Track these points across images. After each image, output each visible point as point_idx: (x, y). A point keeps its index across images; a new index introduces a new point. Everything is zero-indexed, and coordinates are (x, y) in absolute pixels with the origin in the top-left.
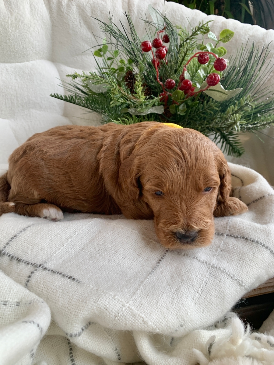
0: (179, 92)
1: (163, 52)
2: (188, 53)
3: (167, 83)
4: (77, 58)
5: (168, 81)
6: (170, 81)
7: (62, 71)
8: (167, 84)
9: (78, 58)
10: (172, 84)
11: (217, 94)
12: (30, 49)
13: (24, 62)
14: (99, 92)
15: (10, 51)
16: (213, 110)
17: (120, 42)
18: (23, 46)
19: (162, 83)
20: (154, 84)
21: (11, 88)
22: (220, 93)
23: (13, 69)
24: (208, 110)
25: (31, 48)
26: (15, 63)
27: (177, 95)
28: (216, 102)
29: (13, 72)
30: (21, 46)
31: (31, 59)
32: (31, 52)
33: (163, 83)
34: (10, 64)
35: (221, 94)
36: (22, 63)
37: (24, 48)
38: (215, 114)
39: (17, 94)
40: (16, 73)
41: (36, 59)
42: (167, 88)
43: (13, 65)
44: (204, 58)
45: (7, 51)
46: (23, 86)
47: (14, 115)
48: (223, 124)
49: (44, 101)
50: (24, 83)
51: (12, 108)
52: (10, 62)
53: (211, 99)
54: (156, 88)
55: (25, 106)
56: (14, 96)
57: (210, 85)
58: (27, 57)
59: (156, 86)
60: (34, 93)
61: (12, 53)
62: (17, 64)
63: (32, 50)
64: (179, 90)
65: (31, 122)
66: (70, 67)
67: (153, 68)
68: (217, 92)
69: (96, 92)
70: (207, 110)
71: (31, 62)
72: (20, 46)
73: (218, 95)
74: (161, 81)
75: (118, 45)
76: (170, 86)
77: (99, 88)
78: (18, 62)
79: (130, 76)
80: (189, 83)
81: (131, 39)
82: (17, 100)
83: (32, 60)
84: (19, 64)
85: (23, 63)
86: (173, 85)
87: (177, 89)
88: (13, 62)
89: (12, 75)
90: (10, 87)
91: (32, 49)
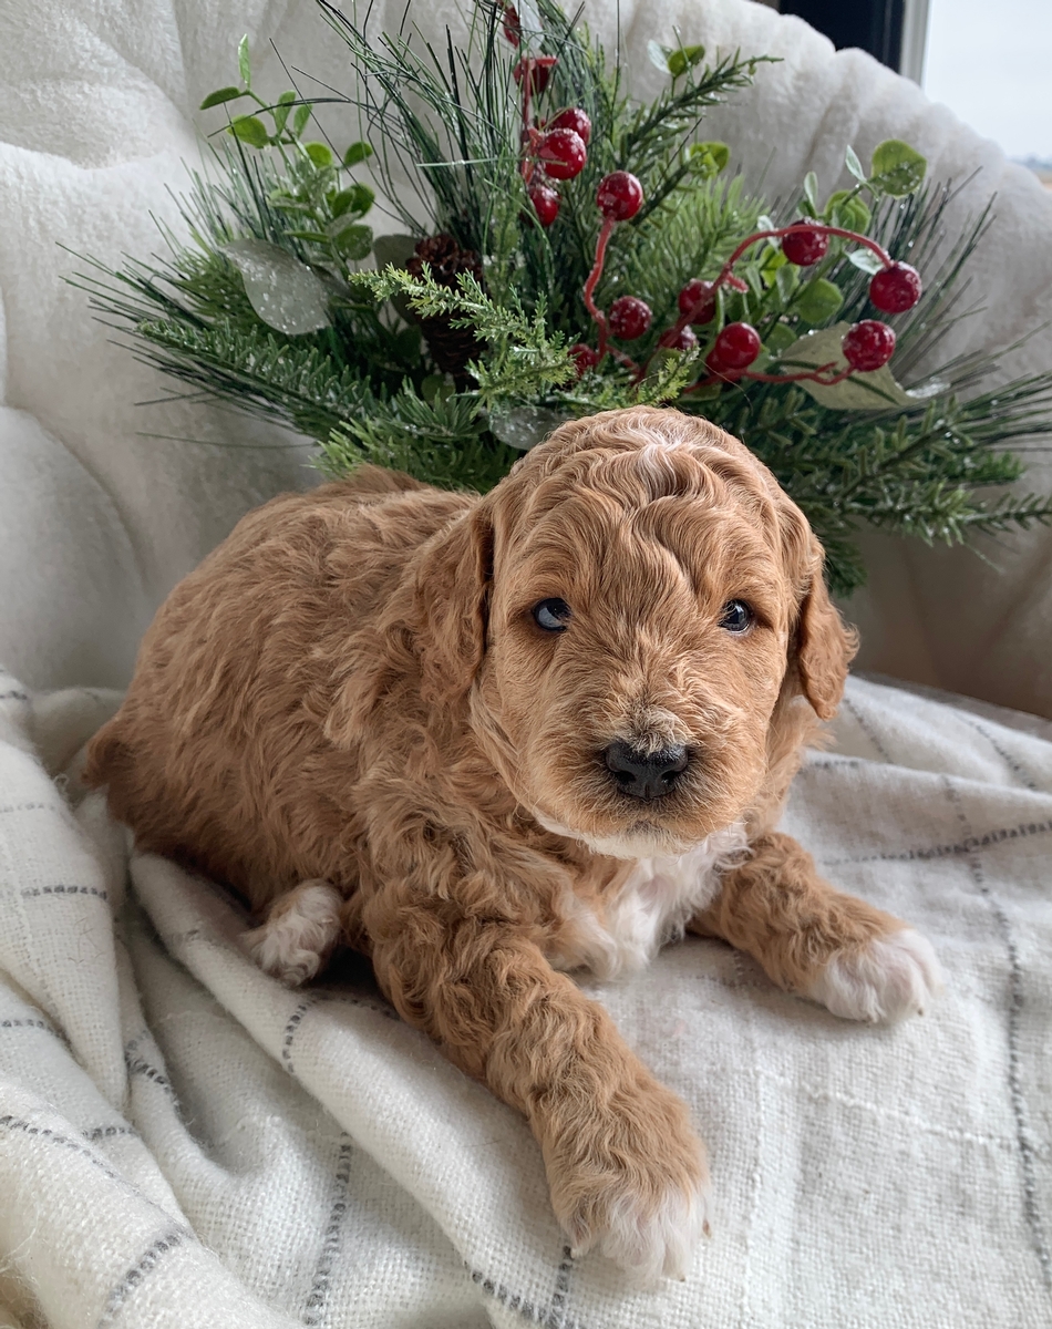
3: (621, 315)
6: (636, 310)
19: (602, 315)
57: (855, 365)
86: (647, 325)
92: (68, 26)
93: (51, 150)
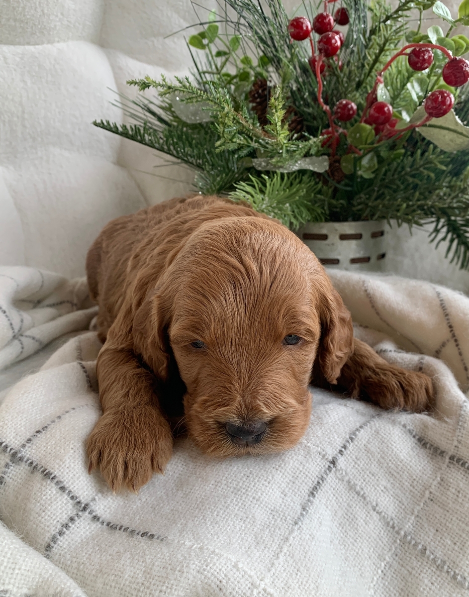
0: (364, 129)
1: (333, 41)
2: (386, 48)
3: (339, 108)
4: (153, 42)
5: (341, 103)
6: (347, 104)
7: (120, 68)
8: (339, 110)
9: (155, 41)
10: (349, 110)
11: (444, 136)
12: (57, 16)
13: (42, 43)
14: (194, 122)
15: (15, 20)
16: (434, 170)
17: (244, 18)
18: (43, 11)
19: (328, 108)
20: (310, 110)
21: (13, 100)
22: (451, 133)
23: (18, 59)
24: (425, 168)
25: (59, 14)
26: (24, 45)
27: (358, 135)
28: (443, 152)
29: (17, 66)
30: (39, 10)
31: (57, 39)
32: (59, 24)
33: (331, 108)
34: (12, 48)
35: (455, 135)
36: (37, 47)
37: (44, 14)
38: (438, 178)
39: (23, 112)
40: (24, 67)
41: (68, 39)
42: (340, 119)
43: (19, 49)
44: (421, 58)
45: (8, 20)
46: (38, 97)
47: (16, 157)
48: (455, 201)
49: (80, 130)
50: (39, 89)
51: (11, 143)
52: (12, 43)
53: (431, 146)
54: (314, 118)
55: (40, 139)
56: (18, 117)
57: (431, 115)
58: (49, 34)
59: (316, 114)
60: (59, 113)
61: (18, 24)
62: (27, 47)
63: (60, 19)
64: (363, 124)
65: (50, 174)
66: (137, 59)
67: (310, 75)
68: (446, 132)
69: (188, 122)
70: (421, 169)
71: (57, 45)
72: (35, 10)
73: (447, 137)
74: (326, 103)
75: (240, 26)
76: (345, 116)
77: (195, 114)
78: (28, 44)
79: (263, 91)
80: (386, 109)
81: (268, 13)
82: (24, 126)
83: (58, 42)
84: (31, 48)
85: (40, 47)
86: (351, 112)
87: (361, 122)
88: (19, 44)
89: (15, 70)
90: (10, 97)
91: (60, 16)
92: (169, 14)
93: (158, 65)
